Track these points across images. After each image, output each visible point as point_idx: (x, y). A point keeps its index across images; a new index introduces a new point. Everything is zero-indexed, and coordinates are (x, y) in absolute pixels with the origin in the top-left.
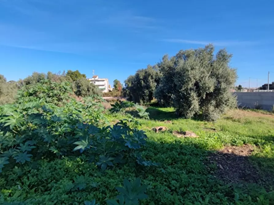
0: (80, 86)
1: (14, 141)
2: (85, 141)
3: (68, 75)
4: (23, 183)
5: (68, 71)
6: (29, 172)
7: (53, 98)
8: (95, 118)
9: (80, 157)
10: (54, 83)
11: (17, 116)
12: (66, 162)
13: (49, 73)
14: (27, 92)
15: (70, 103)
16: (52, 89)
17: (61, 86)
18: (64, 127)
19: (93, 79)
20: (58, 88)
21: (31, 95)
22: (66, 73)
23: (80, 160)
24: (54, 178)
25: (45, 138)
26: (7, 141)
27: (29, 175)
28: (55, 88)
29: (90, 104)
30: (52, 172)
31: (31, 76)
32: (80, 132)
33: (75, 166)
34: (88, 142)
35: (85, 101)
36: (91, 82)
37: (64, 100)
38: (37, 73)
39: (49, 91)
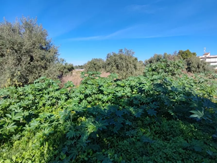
0: (190, 63)
1: (146, 100)
2: (201, 112)
3: (179, 54)
4: (151, 129)
5: (179, 51)
6: (155, 123)
7: (168, 73)
8: (208, 93)
9: (193, 124)
10: (170, 62)
11: (148, 84)
12: (181, 124)
13: (165, 54)
14: (151, 69)
15: (183, 78)
16: (168, 66)
17: (175, 63)
18: (180, 97)
19: (204, 56)
20: (172, 65)
21: (153, 70)
22: (177, 52)
23: (193, 126)
24: (172, 133)
25: (165, 102)
26: (143, 99)
27: (155, 125)
28: (171, 65)
29: (202, 80)
30: (170, 128)
31: (153, 57)
32: (195, 103)
33: (189, 130)
34: (204, 113)
35: (196, 76)
36: (201, 60)
37: (177, 75)
38: (156, 55)
39: (165, 67)
